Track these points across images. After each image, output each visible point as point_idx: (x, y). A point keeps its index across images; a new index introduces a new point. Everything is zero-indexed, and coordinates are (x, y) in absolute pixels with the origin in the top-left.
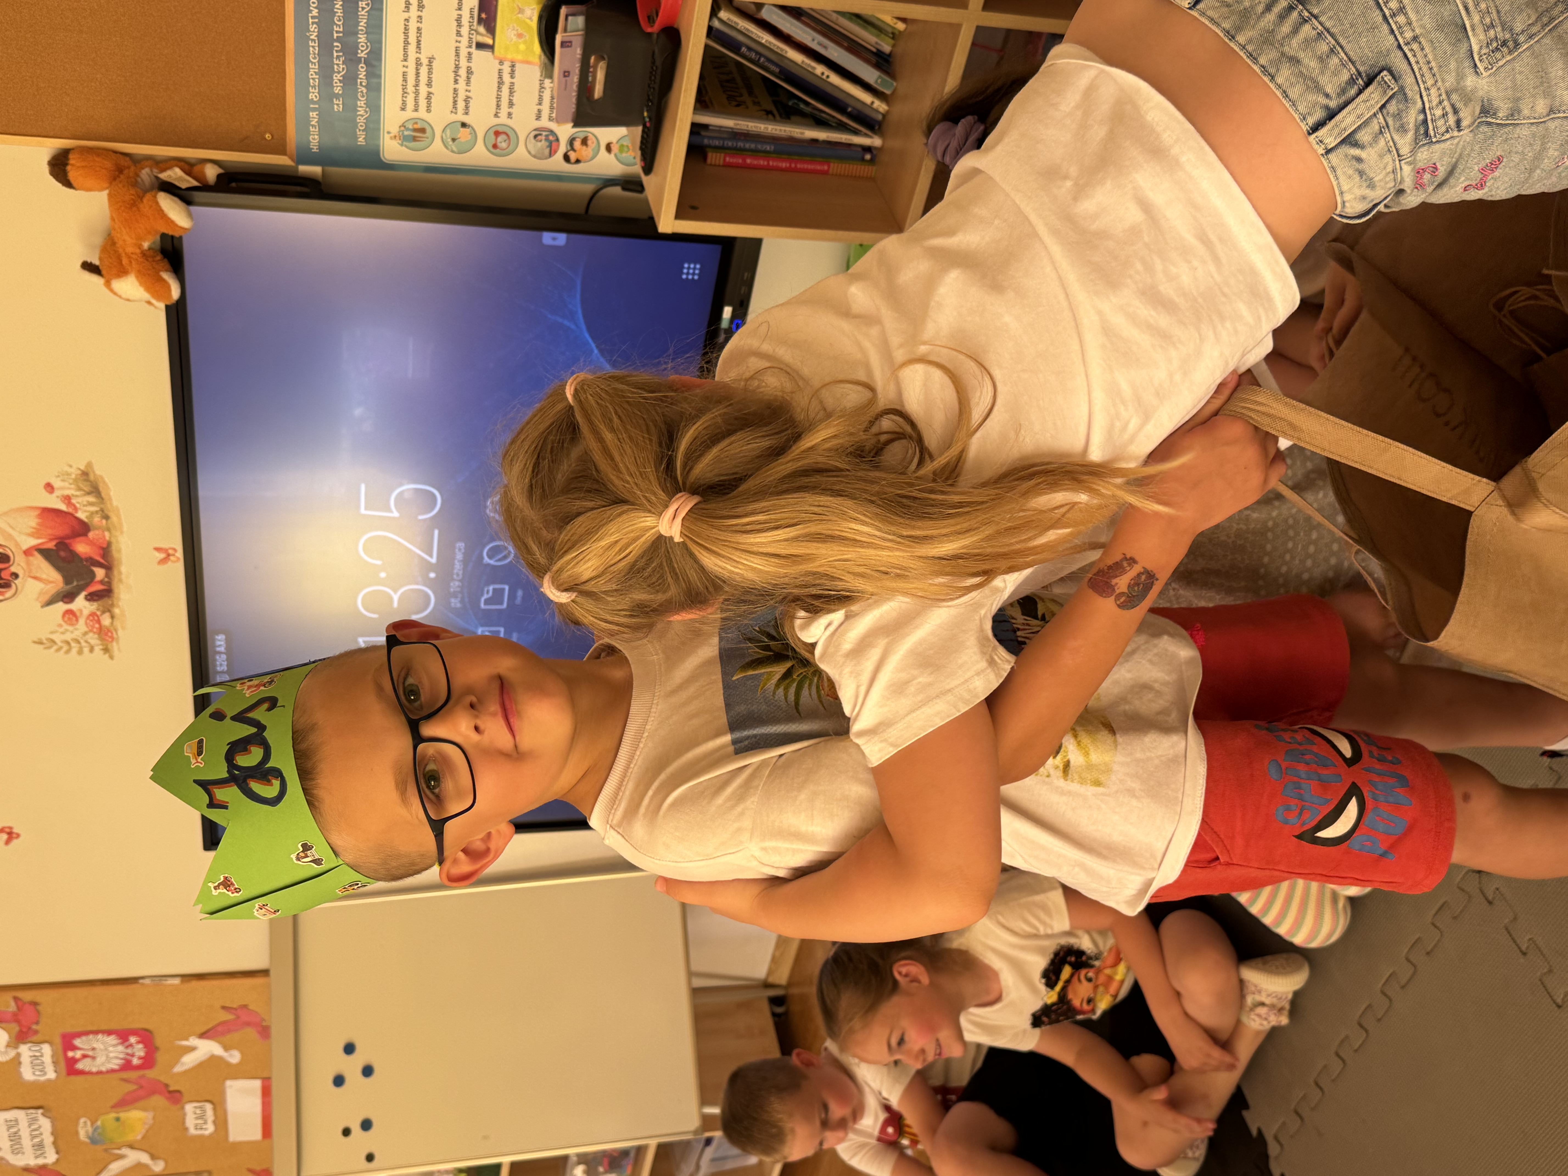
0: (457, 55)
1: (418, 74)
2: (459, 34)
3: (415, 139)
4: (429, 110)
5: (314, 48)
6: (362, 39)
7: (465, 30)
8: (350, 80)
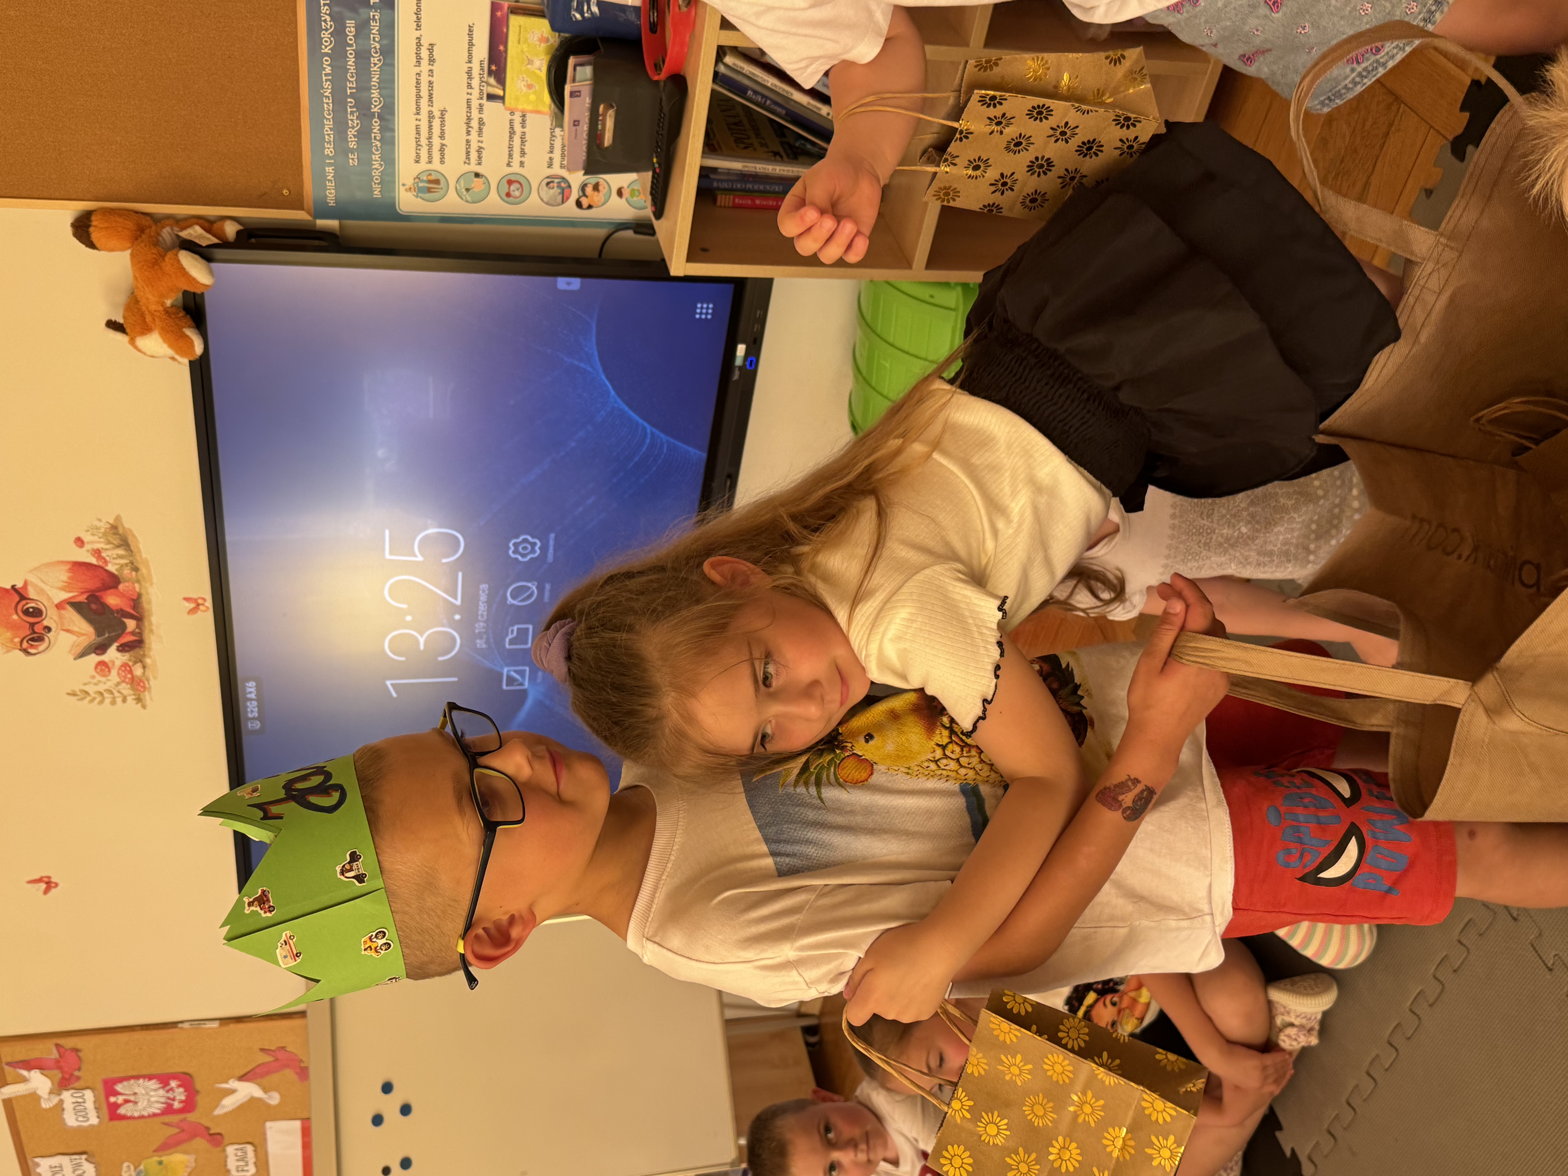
0: (469, 107)
1: (430, 127)
2: (469, 86)
3: (429, 190)
4: (442, 162)
5: (328, 105)
6: (375, 94)
7: (475, 83)
8: (364, 135)
